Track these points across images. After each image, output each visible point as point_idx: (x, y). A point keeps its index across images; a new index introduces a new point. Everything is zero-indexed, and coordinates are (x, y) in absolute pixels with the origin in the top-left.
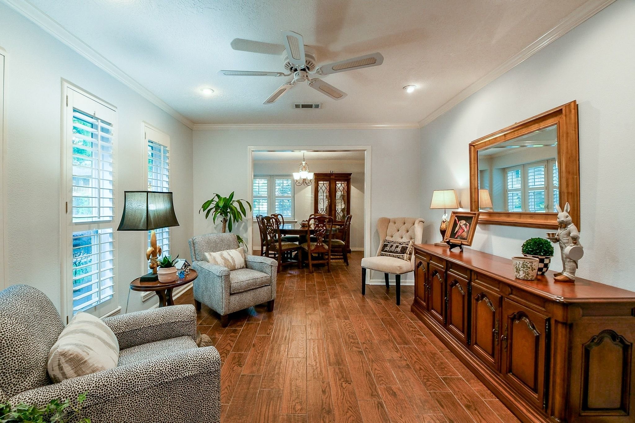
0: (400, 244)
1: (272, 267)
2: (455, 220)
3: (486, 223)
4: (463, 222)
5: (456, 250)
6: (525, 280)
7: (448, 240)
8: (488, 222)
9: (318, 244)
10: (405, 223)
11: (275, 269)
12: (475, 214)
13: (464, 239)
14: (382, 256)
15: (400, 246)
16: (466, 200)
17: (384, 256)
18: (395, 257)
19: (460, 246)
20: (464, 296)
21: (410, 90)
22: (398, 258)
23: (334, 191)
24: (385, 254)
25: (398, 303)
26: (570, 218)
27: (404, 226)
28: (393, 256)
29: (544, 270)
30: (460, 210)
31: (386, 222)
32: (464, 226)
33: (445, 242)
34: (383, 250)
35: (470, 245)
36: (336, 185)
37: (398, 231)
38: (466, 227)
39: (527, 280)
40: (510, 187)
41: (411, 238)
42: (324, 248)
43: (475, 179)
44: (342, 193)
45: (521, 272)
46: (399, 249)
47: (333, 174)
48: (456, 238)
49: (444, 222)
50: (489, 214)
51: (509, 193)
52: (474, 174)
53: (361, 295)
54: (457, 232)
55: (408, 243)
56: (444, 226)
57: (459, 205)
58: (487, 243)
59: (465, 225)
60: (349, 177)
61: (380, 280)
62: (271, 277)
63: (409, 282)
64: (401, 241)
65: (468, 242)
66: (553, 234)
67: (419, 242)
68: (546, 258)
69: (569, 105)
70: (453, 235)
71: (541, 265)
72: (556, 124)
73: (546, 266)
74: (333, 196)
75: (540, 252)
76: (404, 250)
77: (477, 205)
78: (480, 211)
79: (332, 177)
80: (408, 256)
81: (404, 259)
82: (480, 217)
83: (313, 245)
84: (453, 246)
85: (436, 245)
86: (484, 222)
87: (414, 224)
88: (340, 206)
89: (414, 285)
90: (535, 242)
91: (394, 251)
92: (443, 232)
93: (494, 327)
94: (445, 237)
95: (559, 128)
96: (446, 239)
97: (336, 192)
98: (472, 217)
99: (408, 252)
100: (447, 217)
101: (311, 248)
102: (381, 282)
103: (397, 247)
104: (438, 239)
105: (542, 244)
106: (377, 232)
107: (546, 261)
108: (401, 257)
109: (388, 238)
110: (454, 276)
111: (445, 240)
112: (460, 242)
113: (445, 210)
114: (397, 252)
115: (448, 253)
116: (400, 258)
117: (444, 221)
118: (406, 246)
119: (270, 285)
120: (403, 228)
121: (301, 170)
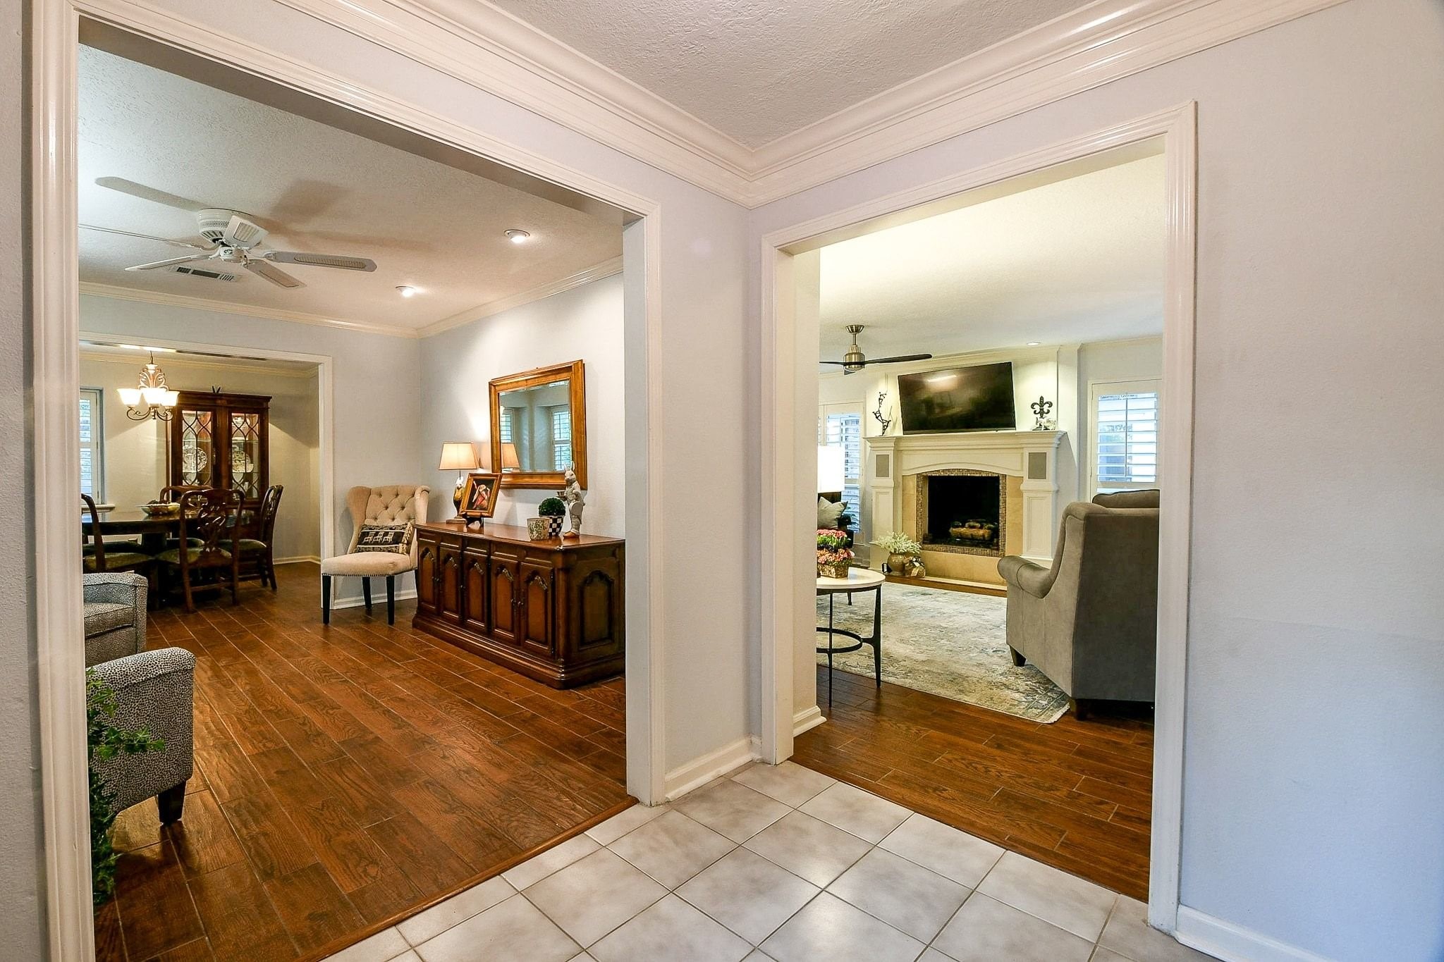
0: (391, 529)
1: (135, 590)
2: (473, 484)
3: (510, 487)
4: (483, 487)
5: (476, 525)
6: (538, 540)
7: (464, 513)
8: (513, 486)
9: (208, 550)
10: (397, 495)
11: (142, 593)
12: (497, 476)
13: (485, 509)
14: (359, 552)
15: (392, 533)
16: (487, 458)
17: (362, 551)
18: (384, 551)
19: (479, 519)
20: (483, 576)
21: (409, 292)
22: (389, 551)
23: (225, 434)
24: (366, 548)
25: (391, 622)
26: (574, 476)
27: (397, 500)
28: (381, 550)
29: (558, 529)
30: (480, 471)
31: (363, 494)
32: (484, 493)
33: (460, 515)
34: (360, 541)
35: (491, 517)
36: (231, 421)
37: (387, 508)
38: (486, 494)
39: (540, 540)
40: (557, 437)
41: (409, 519)
42: (222, 556)
43: (496, 430)
44: (247, 439)
45: (534, 533)
46: (389, 538)
47: (221, 395)
48: (475, 509)
49: (459, 489)
50: (513, 475)
51: (556, 446)
52: (496, 423)
53: (322, 625)
54: (476, 500)
55: (405, 526)
56: (459, 494)
57: (478, 464)
58: (511, 514)
59: (486, 490)
60: (265, 404)
61: (354, 599)
62: (135, 608)
63: (406, 595)
64: (392, 524)
65: (488, 513)
66: (561, 492)
67: (422, 520)
68: (559, 518)
69: (576, 363)
70: (471, 505)
71: (554, 525)
72: (568, 379)
73: (559, 526)
74: (224, 448)
75: (554, 511)
76: (398, 538)
77: (499, 464)
78: (503, 472)
79: (219, 402)
80: (405, 546)
81: (398, 553)
82: (503, 480)
83: (194, 552)
84: (471, 520)
85: (449, 523)
86: (509, 486)
87: (413, 495)
88: (241, 467)
89: (417, 596)
90: (549, 502)
91: (381, 541)
92: (457, 503)
93: (512, 597)
94: (461, 510)
95: (570, 383)
96: (462, 512)
97: (230, 435)
98: (493, 480)
99: (405, 540)
100: (462, 481)
101: (188, 558)
102: (356, 601)
103: (386, 534)
104: (452, 513)
105: (555, 503)
106: (347, 515)
107: (559, 521)
108: (394, 549)
109: (369, 522)
110: (471, 555)
111: (460, 513)
112: (479, 514)
113: (460, 471)
114: (386, 543)
115: (465, 529)
116: (393, 552)
117: (460, 486)
118: (402, 531)
119: (132, 626)
120: (395, 503)
121: (143, 384)
